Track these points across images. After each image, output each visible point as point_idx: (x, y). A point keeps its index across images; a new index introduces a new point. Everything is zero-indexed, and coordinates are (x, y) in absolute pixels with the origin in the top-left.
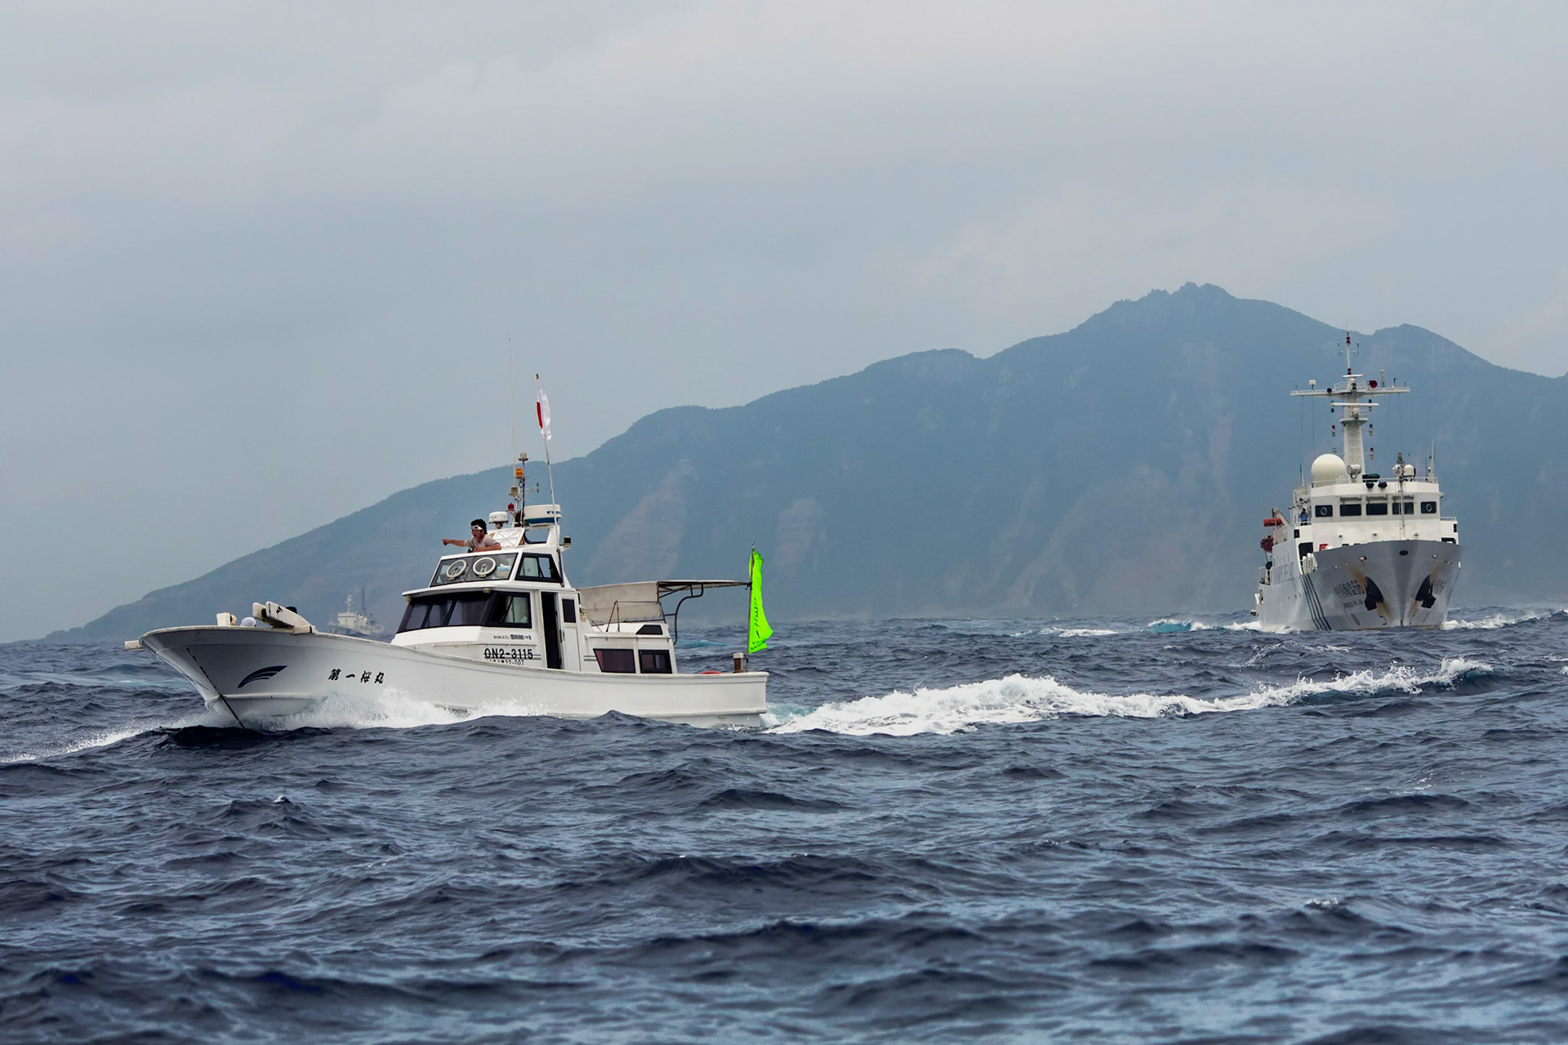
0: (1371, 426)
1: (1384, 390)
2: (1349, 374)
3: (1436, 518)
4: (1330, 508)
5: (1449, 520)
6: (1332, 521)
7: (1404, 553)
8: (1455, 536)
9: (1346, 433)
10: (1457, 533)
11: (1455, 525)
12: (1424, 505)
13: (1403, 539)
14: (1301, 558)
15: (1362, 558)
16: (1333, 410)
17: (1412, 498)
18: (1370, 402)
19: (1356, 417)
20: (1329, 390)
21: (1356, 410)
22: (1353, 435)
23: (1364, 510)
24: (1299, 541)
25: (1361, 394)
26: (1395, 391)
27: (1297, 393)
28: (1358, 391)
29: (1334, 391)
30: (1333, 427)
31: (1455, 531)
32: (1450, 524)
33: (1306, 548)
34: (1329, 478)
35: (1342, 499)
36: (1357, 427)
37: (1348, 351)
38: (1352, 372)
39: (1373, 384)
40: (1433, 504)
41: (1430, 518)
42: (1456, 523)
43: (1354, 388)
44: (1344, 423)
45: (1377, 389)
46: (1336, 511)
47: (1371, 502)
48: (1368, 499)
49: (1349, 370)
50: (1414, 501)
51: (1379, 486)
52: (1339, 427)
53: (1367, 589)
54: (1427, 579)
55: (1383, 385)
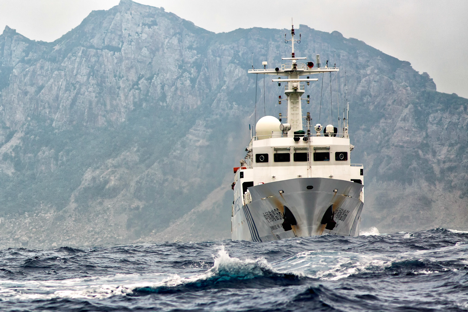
0: (308, 96)
1: (319, 70)
2: (293, 57)
3: (347, 164)
4: (266, 156)
5: (357, 166)
6: (268, 166)
7: (310, 188)
8: (361, 178)
9: (289, 101)
10: (362, 176)
11: (362, 170)
12: (337, 154)
13: (310, 177)
14: (244, 193)
15: (281, 192)
16: (279, 85)
17: (329, 149)
18: (308, 78)
19: (295, 89)
20: (277, 69)
21: (295, 84)
22: (295, 102)
23: (292, 157)
24: (243, 181)
25: (301, 72)
26: (327, 70)
27: (253, 72)
28: (298, 70)
29: (281, 70)
30: (280, 97)
31: (362, 174)
32: (358, 169)
33: (247, 185)
34: (268, 134)
35: (276, 149)
36: (298, 98)
37: (293, 40)
38: (295, 56)
39: (310, 65)
40: (345, 154)
41: (342, 164)
42: (362, 168)
43: (295, 68)
44: (288, 94)
45: (313, 69)
46: (271, 158)
47: (298, 152)
48: (295, 149)
49: (293, 54)
50: (330, 151)
51: (304, 139)
52: (285, 97)
53: (285, 216)
54: (330, 209)
55: (319, 66)
